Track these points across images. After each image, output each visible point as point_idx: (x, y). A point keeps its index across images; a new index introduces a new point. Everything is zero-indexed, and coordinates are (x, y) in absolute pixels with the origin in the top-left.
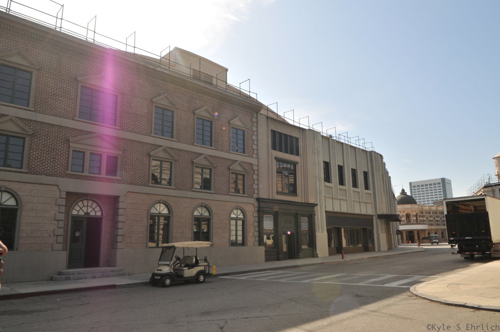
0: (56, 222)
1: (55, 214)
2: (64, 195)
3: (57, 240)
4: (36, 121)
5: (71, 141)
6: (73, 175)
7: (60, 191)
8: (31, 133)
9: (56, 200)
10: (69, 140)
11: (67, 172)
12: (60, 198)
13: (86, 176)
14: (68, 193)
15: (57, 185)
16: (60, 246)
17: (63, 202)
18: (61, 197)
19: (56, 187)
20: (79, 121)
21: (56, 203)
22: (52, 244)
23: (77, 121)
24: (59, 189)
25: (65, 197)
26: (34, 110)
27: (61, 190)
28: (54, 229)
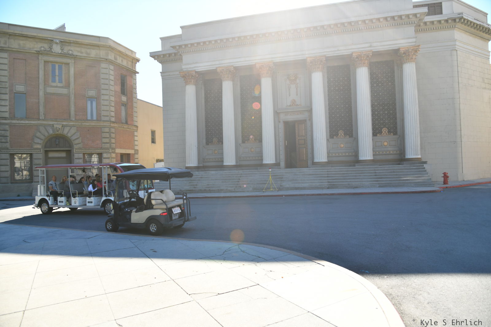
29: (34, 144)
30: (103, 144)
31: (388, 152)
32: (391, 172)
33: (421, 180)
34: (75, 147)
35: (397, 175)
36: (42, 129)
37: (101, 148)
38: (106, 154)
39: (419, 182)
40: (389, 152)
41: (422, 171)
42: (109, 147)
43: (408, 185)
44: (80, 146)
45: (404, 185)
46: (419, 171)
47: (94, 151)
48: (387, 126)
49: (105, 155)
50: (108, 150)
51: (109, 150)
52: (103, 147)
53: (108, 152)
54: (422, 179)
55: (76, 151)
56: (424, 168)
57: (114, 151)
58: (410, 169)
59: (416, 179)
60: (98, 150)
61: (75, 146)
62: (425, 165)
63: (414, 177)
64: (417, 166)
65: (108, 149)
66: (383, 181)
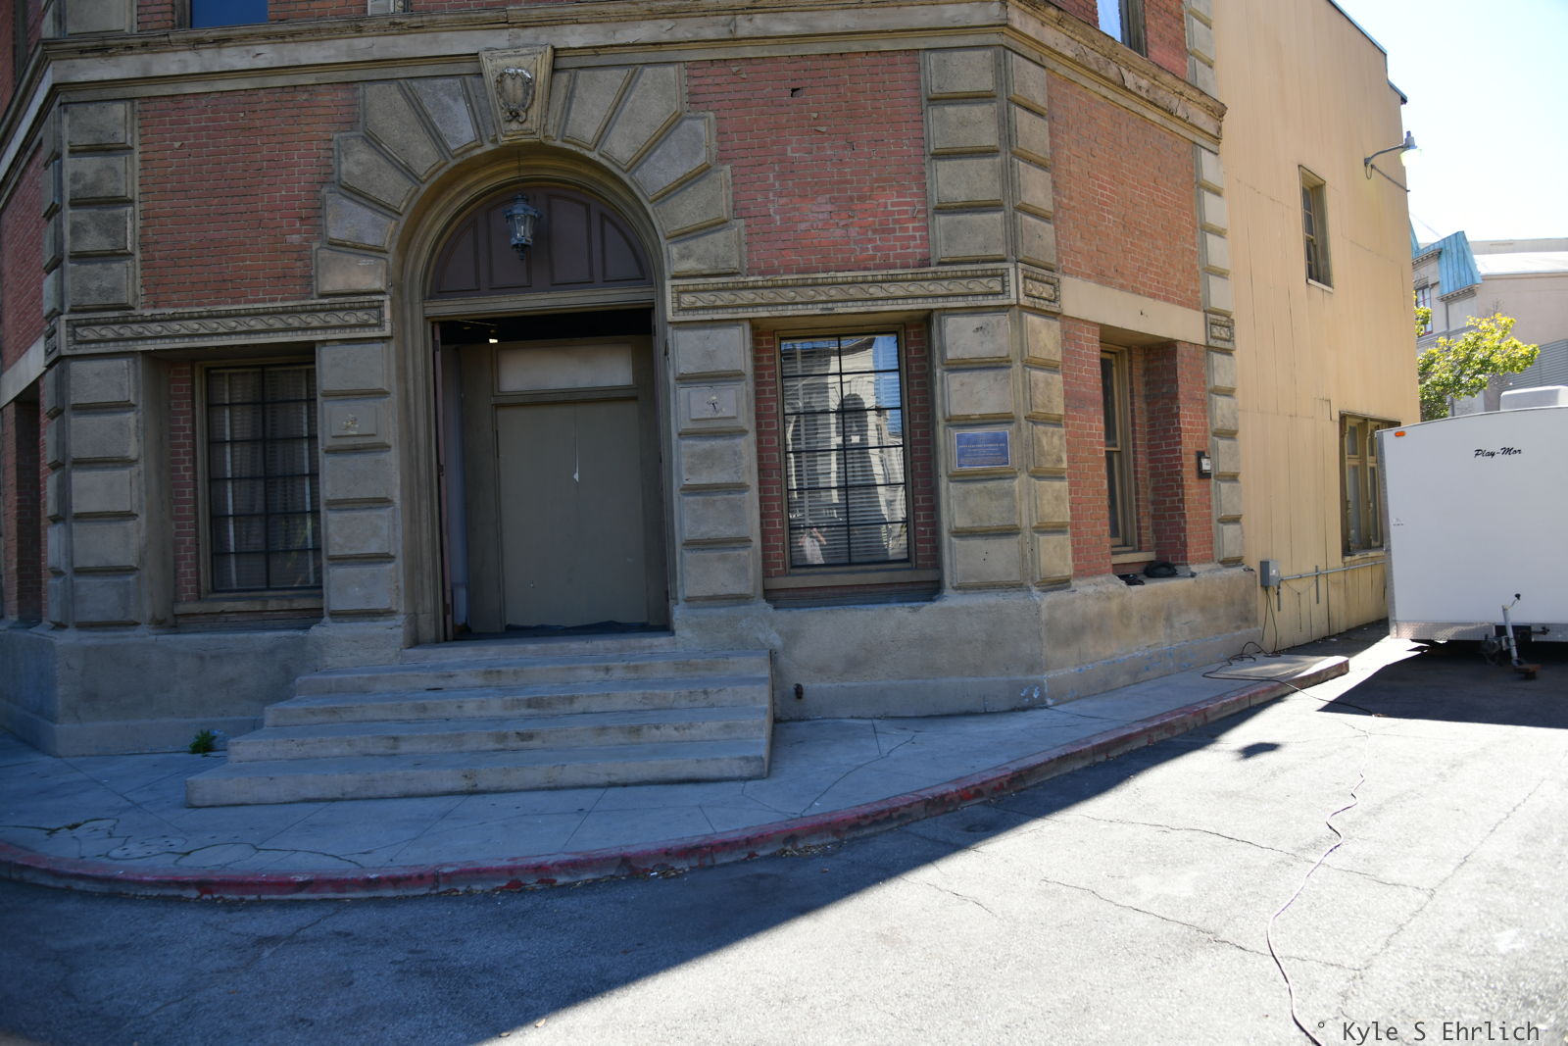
29: (325, 254)
30: (942, 219)
34: (677, 259)
36: (386, 108)
37: (925, 262)
38: (976, 321)
42: (1000, 251)
44: (722, 248)
47: (853, 291)
49: (960, 337)
50: (996, 285)
51: (1002, 276)
52: (943, 252)
53: (991, 301)
55: (687, 299)
57: (1046, 291)
60: (893, 280)
61: (674, 250)
65: (986, 265)
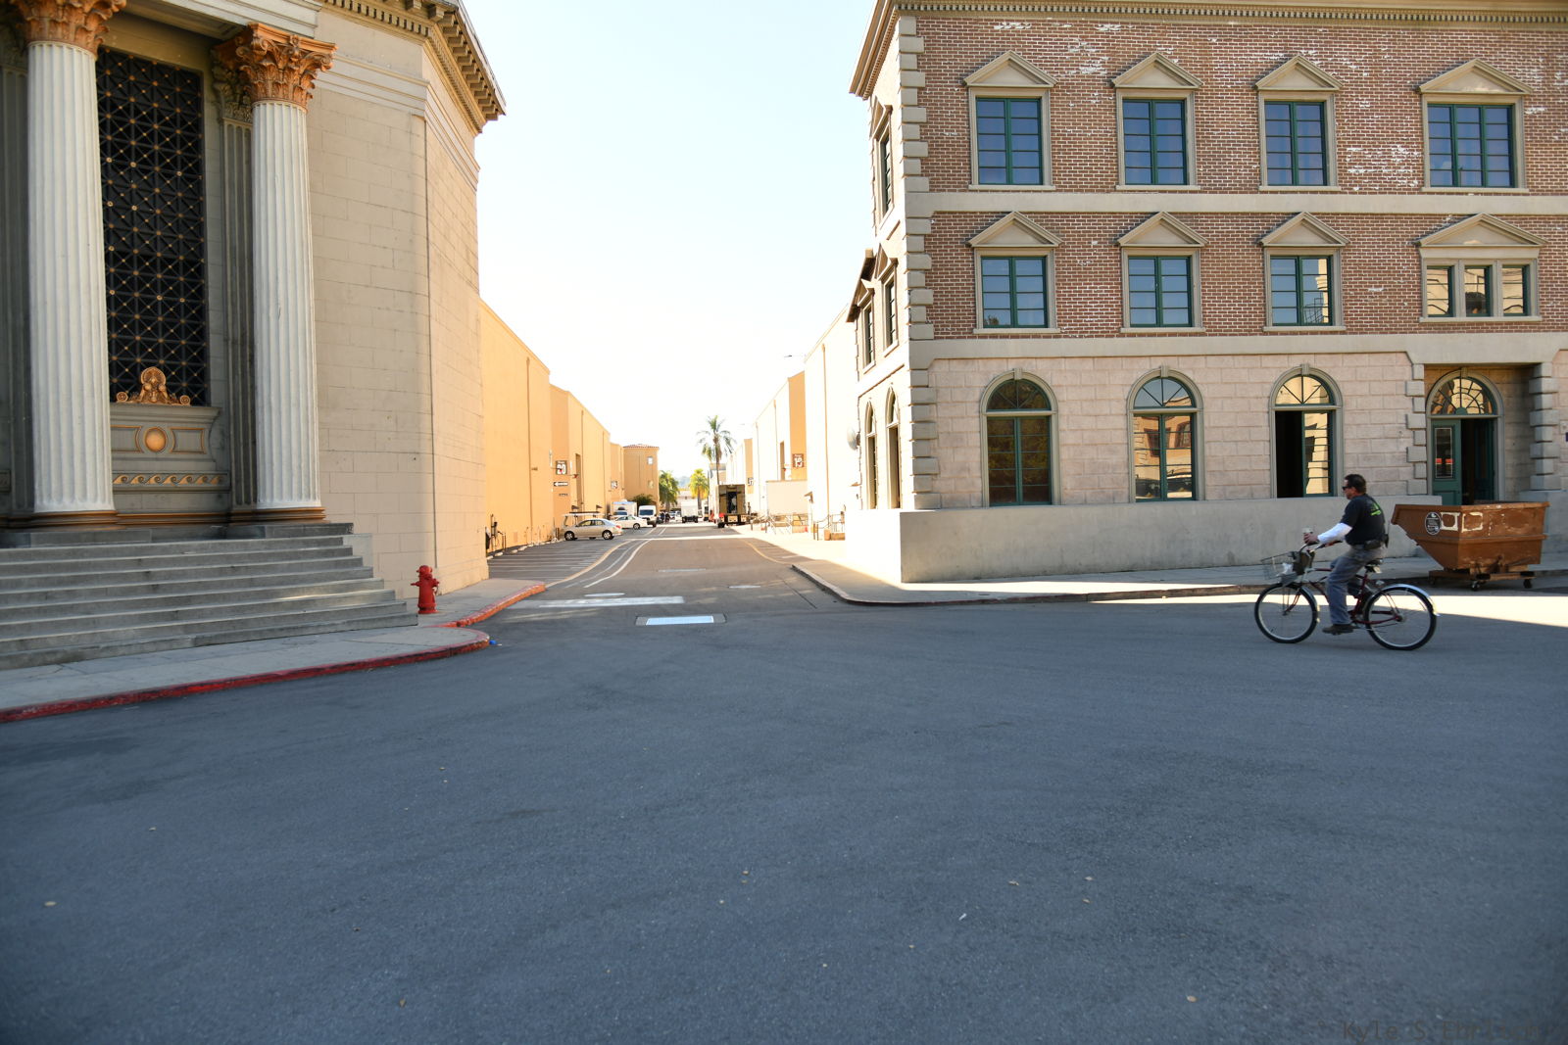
0: (1410, 433)
1: (1406, 416)
2: (1420, 372)
3: (1415, 470)
4: (1348, 214)
5: (1423, 245)
6: (1434, 324)
7: (1412, 365)
8: (1343, 244)
9: (1406, 383)
10: (1418, 245)
11: (1422, 320)
12: (1414, 380)
13: (1461, 324)
14: (1428, 367)
15: (1405, 352)
16: (1422, 485)
17: (1420, 388)
18: (1416, 377)
19: (1403, 355)
20: (1433, 193)
21: (1406, 390)
22: (1407, 481)
23: (1429, 193)
24: (1411, 361)
25: (1422, 377)
26: (1339, 189)
27: (1414, 361)
28: (1407, 449)
31: (168, 481)
32: (221, 572)
33: (359, 598)
35: (251, 583)
39: (356, 610)
40: (172, 480)
41: (345, 564)
43: (324, 626)
45: (307, 627)
46: (337, 564)
48: (162, 362)
54: (363, 596)
56: (349, 551)
58: (296, 556)
59: (340, 599)
62: (347, 541)
63: (326, 590)
64: (319, 543)
66: (201, 614)
